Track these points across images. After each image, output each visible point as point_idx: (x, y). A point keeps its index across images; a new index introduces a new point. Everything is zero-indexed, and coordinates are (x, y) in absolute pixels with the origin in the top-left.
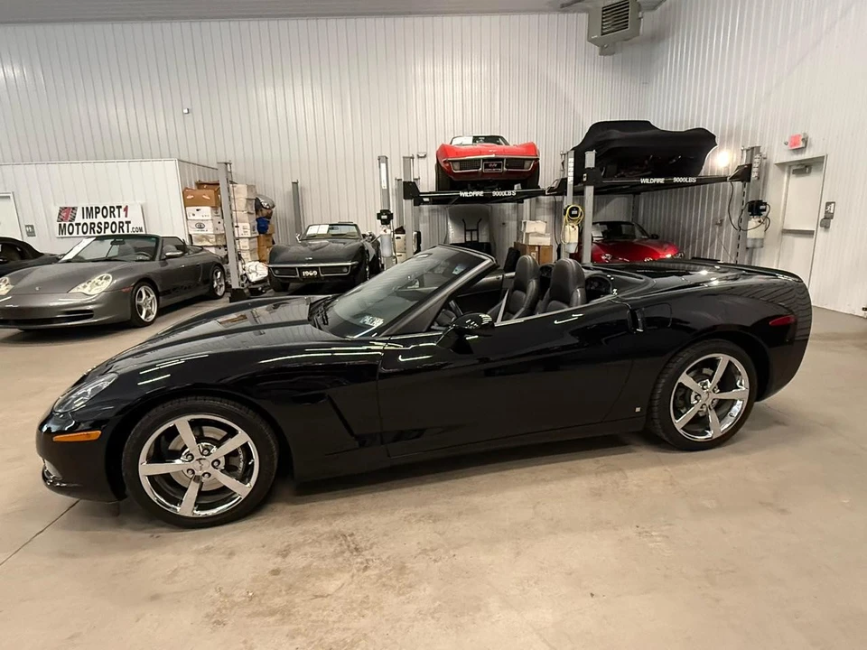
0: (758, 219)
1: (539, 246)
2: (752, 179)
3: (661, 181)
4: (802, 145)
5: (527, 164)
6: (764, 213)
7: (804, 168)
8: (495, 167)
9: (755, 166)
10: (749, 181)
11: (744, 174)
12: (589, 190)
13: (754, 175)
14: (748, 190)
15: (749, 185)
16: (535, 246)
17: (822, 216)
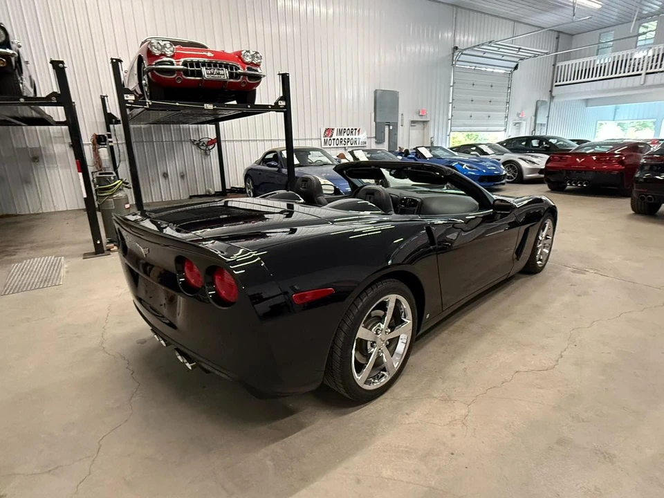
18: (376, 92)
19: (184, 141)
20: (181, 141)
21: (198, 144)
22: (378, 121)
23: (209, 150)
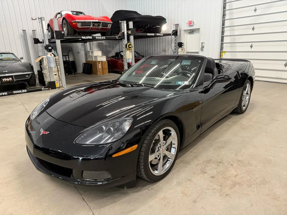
0: (181, 49)
1: (102, 62)
2: (178, 35)
3: (153, 34)
4: (192, 24)
5: (109, 25)
6: (183, 47)
7: (192, 32)
8: (97, 26)
9: (178, 30)
10: (177, 35)
11: (175, 33)
12: (132, 37)
13: (178, 34)
14: (177, 39)
15: (177, 37)
16: (100, 62)
17: (201, 47)
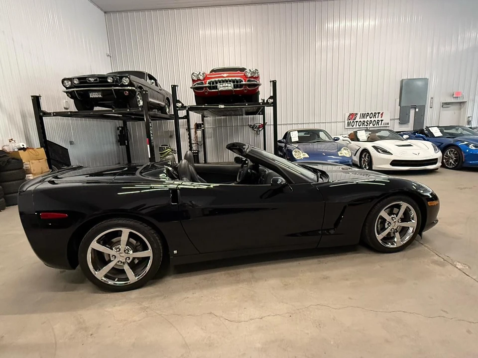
18: (402, 81)
19: (245, 126)
20: (243, 126)
21: (253, 127)
22: (402, 105)
23: (260, 131)
